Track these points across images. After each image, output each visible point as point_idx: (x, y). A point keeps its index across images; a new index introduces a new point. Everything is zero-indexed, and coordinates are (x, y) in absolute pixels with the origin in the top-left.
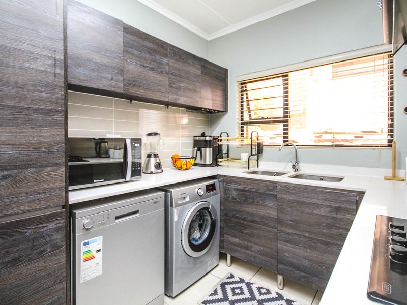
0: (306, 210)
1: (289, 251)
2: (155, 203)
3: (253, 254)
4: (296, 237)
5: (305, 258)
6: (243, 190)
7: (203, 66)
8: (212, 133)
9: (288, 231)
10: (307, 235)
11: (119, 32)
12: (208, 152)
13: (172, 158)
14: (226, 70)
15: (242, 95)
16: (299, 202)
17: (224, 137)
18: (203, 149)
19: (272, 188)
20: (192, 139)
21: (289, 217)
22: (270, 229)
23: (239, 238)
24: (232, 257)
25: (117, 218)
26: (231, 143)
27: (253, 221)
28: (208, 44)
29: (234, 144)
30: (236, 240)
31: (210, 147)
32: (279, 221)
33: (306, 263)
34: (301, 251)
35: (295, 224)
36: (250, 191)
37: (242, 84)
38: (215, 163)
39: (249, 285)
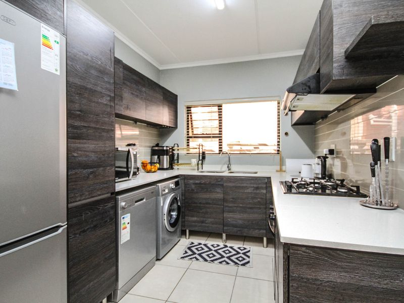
0: (241, 191)
1: (231, 217)
2: (152, 193)
3: (207, 225)
4: (235, 208)
5: (240, 219)
6: (200, 184)
7: (164, 93)
8: (163, 144)
9: (230, 205)
10: (241, 205)
11: (121, 69)
12: (166, 159)
13: (142, 163)
14: (177, 96)
15: (188, 116)
16: (236, 187)
17: (176, 148)
18: (161, 157)
19: (220, 180)
20: (150, 148)
21: (231, 197)
22: (218, 206)
23: (197, 217)
24: (190, 231)
25: (136, 202)
26: (180, 152)
27: (207, 203)
28: (159, 72)
29: (182, 152)
30: (195, 219)
31: (167, 155)
32: (224, 200)
33: (240, 222)
34: (238, 216)
35: (234, 200)
36: (205, 184)
37: (188, 108)
38: (171, 167)
39: (205, 245)
